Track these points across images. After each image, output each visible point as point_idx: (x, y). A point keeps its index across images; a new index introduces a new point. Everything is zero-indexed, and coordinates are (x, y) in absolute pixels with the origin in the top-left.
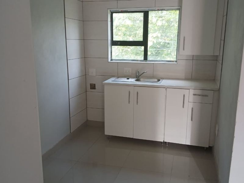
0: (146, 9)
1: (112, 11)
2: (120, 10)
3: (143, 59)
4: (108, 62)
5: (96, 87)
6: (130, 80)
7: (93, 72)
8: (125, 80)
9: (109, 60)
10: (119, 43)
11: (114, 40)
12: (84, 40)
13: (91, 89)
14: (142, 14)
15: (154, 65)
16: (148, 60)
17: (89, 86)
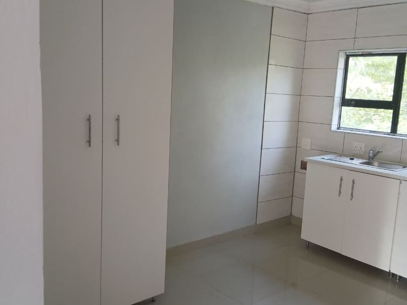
0: (402, 51)
1: (347, 54)
2: (360, 52)
3: (390, 132)
4: (331, 131)
6: (354, 161)
8: (347, 160)
9: (334, 127)
10: (353, 103)
11: (346, 97)
13: (301, 168)
15: (403, 143)
16: (398, 133)
17: (299, 164)
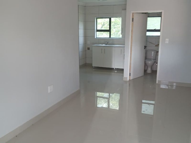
0: (110, 17)
2: (100, 17)
3: (109, 37)
5: (90, 49)
6: (103, 45)
7: (88, 42)
8: (101, 45)
9: (95, 37)
10: (99, 31)
11: (97, 29)
12: (85, 29)
14: (109, 19)
15: (113, 39)
16: (111, 37)
17: (87, 49)
